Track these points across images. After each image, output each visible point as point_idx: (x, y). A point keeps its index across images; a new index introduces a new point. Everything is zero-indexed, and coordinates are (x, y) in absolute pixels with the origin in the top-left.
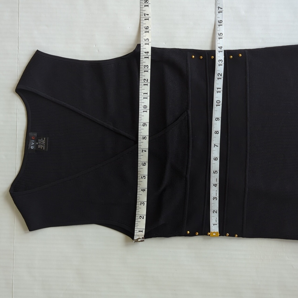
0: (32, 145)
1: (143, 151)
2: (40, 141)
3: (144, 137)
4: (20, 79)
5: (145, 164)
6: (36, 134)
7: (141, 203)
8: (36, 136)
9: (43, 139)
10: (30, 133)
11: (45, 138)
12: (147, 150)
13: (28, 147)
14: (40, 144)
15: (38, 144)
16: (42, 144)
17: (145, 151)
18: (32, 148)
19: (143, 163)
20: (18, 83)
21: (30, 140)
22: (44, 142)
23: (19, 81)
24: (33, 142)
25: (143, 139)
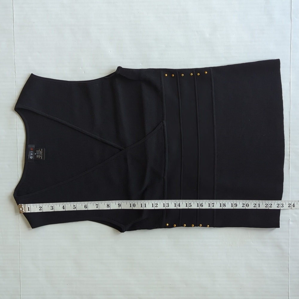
0: (32, 156)
1: (97, 205)
2: (38, 152)
3: (109, 206)
4: (18, 99)
5: (86, 207)
6: (34, 146)
7: (53, 207)
8: (34, 147)
9: (41, 150)
10: (28, 146)
11: (42, 149)
12: (98, 209)
13: (28, 157)
14: (38, 154)
15: (36, 154)
16: (40, 154)
17: (97, 207)
18: (31, 158)
19: (87, 206)
20: (16, 103)
21: (29, 152)
22: (41, 152)
23: (18, 101)
24: (32, 153)
25: (107, 205)
